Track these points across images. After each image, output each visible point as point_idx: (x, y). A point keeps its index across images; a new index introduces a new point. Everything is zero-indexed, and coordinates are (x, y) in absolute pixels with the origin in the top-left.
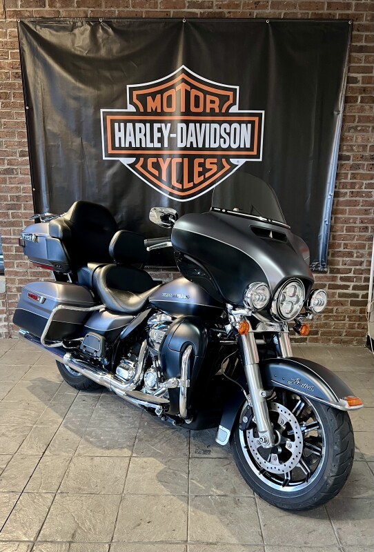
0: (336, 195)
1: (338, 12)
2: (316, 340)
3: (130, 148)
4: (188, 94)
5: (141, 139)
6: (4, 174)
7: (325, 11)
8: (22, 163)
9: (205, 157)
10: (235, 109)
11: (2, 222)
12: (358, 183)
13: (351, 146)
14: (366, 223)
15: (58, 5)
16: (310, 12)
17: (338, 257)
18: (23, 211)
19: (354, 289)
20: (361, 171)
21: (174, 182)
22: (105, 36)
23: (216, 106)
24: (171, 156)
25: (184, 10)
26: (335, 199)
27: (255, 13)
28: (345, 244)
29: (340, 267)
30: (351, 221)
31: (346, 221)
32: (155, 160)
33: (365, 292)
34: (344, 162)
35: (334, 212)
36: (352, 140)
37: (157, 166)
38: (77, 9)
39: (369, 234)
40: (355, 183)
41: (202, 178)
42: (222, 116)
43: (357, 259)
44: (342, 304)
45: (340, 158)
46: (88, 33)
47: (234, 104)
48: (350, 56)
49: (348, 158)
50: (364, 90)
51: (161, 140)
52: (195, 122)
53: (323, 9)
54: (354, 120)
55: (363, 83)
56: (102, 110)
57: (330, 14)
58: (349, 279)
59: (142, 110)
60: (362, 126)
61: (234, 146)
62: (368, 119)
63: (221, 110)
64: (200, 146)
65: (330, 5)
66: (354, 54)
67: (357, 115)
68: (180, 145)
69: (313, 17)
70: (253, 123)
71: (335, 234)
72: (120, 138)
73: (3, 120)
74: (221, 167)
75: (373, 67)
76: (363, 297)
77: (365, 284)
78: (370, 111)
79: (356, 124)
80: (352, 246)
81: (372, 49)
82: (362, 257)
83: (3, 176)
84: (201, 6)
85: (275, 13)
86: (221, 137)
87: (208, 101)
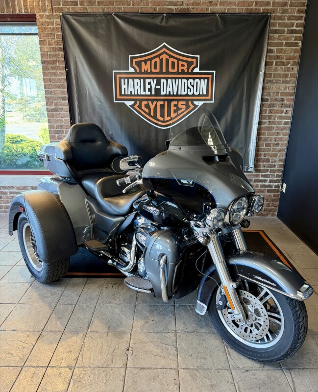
0: (260, 123)
1: (262, 8)
3: (131, 95)
4: (167, 61)
5: (137, 90)
6: (52, 111)
7: (254, 7)
8: (64, 105)
9: (178, 100)
10: (197, 70)
12: (273, 116)
13: (269, 93)
14: (278, 141)
15: (86, 4)
17: (260, 162)
18: (64, 135)
19: (270, 182)
20: (275, 108)
21: (159, 117)
23: (185, 68)
24: (157, 100)
25: (165, 7)
26: (259, 126)
27: (210, 8)
28: (265, 154)
29: (262, 168)
30: (269, 139)
31: (265, 140)
32: (146, 102)
33: (276, 184)
34: (264, 103)
35: (258, 134)
36: (269, 89)
37: (147, 106)
38: (98, 7)
39: (279, 147)
40: (271, 116)
41: (176, 114)
42: (188, 74)
43: (272, 164)
44: (262, 191)
45: (262, 100)
47: (197, 66)
48: (269, 36)
49: (267, 100)
50: (278, 57)
51: (150, 90)
52: (172, 78)
53: (252, 6)
54: (271, 76)
55: (277, 53)
56: (114, 71)
57: (257, 9)
58: (267, 176)
59: (138, 71)
60: (276, 80)
61: (196, 93)
62: (279, 76)
63: (188, 70)
64: (175, 93)
65: (256, 3)
66: (271, 35)
67: (273, 73)
68: (162, 93)
69: (246, 12)
70: (208, 79)
71: (258, 148)
72: (125, 89)
73: (51, 78)
74: (188, 107)
75: (283, 43)
76: (275, 187)
77: (276, 179)
78: (281, 71)
79: (272, 78)
80: (269, 155)
81: (283, 32)
82: (275, 162)
83: (52, 113)
84: (175, 4)
85: (221, 9)
86: (188, 88)
87: (180, 65)
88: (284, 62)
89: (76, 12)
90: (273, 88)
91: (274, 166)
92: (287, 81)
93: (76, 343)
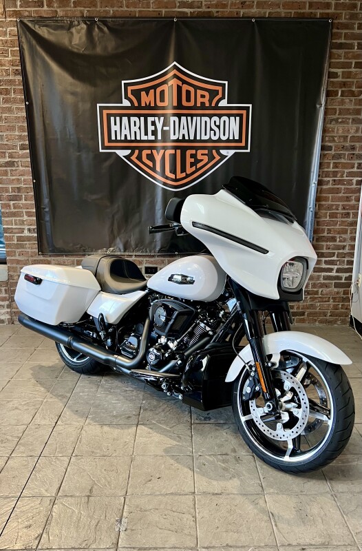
0: (320, 183)
1: (319, 11)
2: (303, 321)
3: (126, 140)
4: (179, 88)
5: (135, 132)
6: (6, 167)
7: (307, 10)
8: (23, 156)
9: (197, 148)
10: (224, 103)
11: (3, 212)
12: (340, 172)
13: (333, 137)
14: (347, 209)
15: (55, 5)
16: (293, 11)
17: (323, 241)
18: (23, 202)
19: (338, 271)
20: (343, 161)
21: (168, 173)
22: (100, 34)
23: (206, 100)
24: (165, 148)
25: (175, 10)
26: (319, 187)
27: (242, 12)
28: (328, 230)
29: (324, 251)
30: (334, 207)
31: (329, 208)
32: (149, 152)
33: (347, 275)
34: (326, 152)
35: (318, 199)
36: (333, 131)
37: (151, 157)
38: (73, 9)
39: (350, 219)
40: (336, 172)
41: (194, 168)
42: (211, 109)
43: (340, 244)
44: (327, 286)
45: (323, 148)
46: (84, 31)
47: (223, 98)
48: (330, 52)
49: (330, 148)
50: (344, 84)
51: (154, 133)
52: (187, 115)
53: (305, 8)
54: (336, 113)
55: (342, 78)
56: (98, 105)
57: (311, 13)
58: (332, 263)
59: (136, 104)
60: (343, 118)
61: (224, 138)
62: (348, 111)
63: (210, 104)
64: (192, 138)
65: (311, 5)
66: (334, 51)
67: (338, 107)
68: (173, 137)
69: (295, 17)
70: (241, 116)
71: (318, 220)
72: (116, 131)
73: (4, 115)
74: (211, 158)
75: (351, 63)
76: (346, 279)
77: (347, 267)
78: (350, 104)
79: (337, 116)
80: (335, 231)
81: (351, 46)
82: (344, 242)
83: (5, 169)
84: (191, 6)
85: (260, 12)
86: (211, 129)
87: (198, 96)
88: (354, 92)
89: (41, 17)
90: (338, 130)
91: (344, 247)
92: (359, 119)
93: (39, 513)
